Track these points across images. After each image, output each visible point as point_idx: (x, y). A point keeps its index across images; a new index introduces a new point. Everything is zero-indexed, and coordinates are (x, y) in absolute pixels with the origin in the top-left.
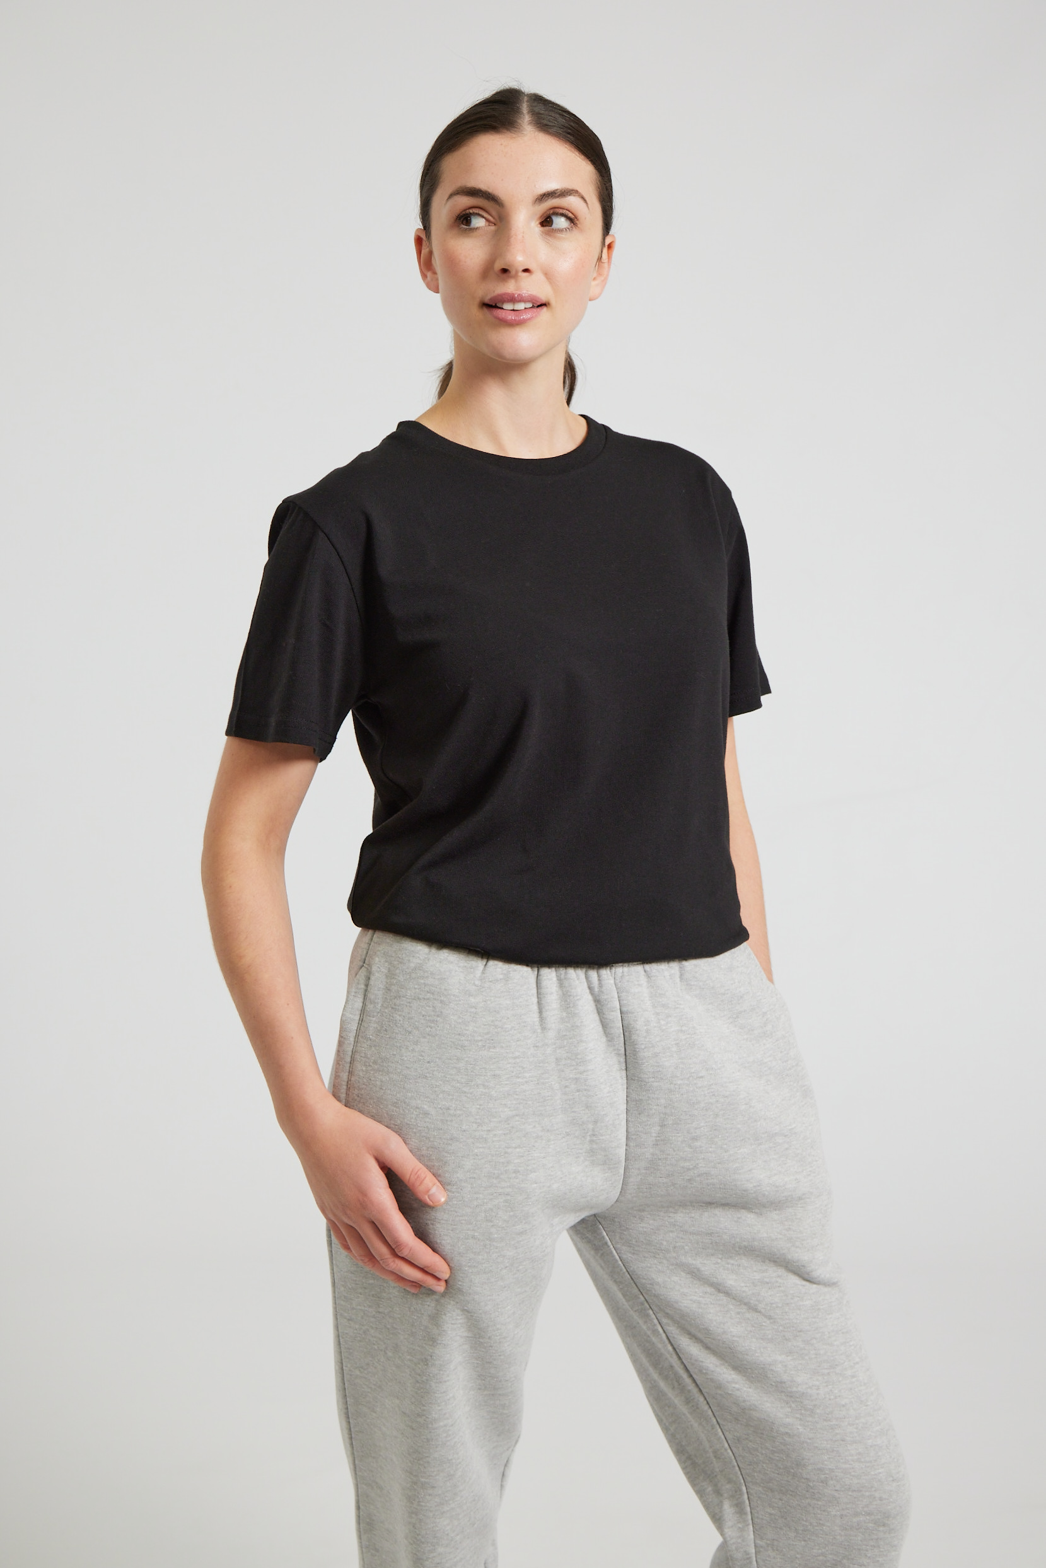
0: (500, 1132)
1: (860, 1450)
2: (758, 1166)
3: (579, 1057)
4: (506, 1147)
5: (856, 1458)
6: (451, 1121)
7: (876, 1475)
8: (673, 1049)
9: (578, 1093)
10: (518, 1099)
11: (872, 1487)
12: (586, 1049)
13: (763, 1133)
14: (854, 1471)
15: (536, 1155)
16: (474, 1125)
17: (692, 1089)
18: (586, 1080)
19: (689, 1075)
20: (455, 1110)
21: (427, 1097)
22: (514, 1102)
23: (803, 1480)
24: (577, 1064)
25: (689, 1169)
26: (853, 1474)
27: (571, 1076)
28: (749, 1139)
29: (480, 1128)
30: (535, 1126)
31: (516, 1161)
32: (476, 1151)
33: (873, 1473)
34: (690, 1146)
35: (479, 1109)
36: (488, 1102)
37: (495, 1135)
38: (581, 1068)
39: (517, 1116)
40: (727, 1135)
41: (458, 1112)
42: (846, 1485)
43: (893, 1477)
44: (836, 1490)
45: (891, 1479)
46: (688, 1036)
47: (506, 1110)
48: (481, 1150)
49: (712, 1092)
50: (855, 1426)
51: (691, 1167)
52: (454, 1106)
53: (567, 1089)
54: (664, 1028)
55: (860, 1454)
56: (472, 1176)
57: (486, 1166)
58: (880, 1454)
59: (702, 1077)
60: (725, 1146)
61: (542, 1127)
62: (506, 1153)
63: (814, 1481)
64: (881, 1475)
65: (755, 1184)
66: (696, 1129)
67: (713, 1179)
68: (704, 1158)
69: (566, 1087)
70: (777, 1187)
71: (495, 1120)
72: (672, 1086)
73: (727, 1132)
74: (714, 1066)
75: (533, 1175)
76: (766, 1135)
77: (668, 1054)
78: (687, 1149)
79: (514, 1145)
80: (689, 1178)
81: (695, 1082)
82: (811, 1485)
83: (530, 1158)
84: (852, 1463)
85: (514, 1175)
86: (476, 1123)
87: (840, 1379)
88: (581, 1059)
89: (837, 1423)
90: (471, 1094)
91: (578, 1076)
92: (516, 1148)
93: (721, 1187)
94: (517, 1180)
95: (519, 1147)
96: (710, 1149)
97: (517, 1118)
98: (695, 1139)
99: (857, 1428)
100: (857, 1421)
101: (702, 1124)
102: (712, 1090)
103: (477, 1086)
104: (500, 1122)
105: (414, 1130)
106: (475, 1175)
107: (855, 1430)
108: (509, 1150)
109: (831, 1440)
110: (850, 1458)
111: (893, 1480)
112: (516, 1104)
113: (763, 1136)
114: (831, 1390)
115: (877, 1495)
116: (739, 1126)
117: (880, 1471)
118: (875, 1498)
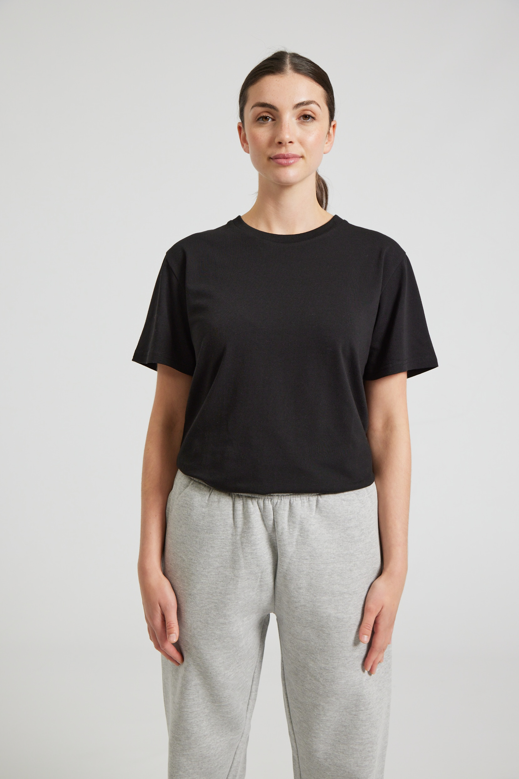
0: (214, 573)
1: (345, 748)
2: (331, 607)
3: (252, 542)
4: (216, 581)
5: (342, 751)
6: (193, 565)
7: (349, 761)
8: (294, 544)
9: (252, 560)
10: (223, 559)
11: (345, 766)
12: (256, 538)
13: (337, 591)
14: (339, 757)
15: (230, 587)
16: (202, 568)
17: (300, 564)
18: (256, 553)
19: (300, 557)
20: (194, 560)
21: (184, 553)
22: (221, 560)
23: (316, 758)
24: (251, 546)
25: (296, 602)
26: (339, 758)
27: (249, 551)
28: (328, 593)
29: (204, 570)
30: (230, 573)
31: (221, 588)
32: (202, 581)
33: (347, 760)
34: (297, 591)
35: (204, 561)
36: (209, 559)
37: (211, 575)
38: (254, 548)
39: (222, 566)
40: (317, 589)
41: (195, 562)
42: (334, 763)
43: (357, 764)
44: (330, 764)
45: (356, 765)
46: (303, 539)
47: (217, 563)
48: (205, 581)
49: (311, 567)
50: (347, 737)
51: (297, 601)
52: (194, 558)
53: (247, 558)
54: (291, 533)
55: (344, 750)
56: (200, 592)
57: (207, 588)
58: (355, 752)
59: (307, 559)
60: (315, 594)
61: (234, 574)
62: (216, 583)
63: (321, 759)
64: (351, 762)
65: (327, 615)
66: (301, 583)
67: (308, 609)
68: (303, 598)
69: (246, 556)
70: (338, 619)
71: (211, 567)
72: (291, 561)
73: (317, 588)
74: (314, 555)
75: (228, 596)
76: (338, 592)
77: (291, 546)
78: (295, 592)
79: (220, 580)
80: (296, 606)
81: (303, 561)
82: (320, 760)
83: (227, 588)
84: (339, 753)
85: (219, 594)
86: (203, 568)
87: (348, 714)
88: (253, 543)
89: (338, 733)
90: (201, 554)
91: (252, 551)
92: (221, 582)
93: (311, 613)
94: (221, 597)
95: (222, 581)
96: (307, 594)
97: (222, 568)
98: (300, 588)
99: (347, 738)
100: (348, 735)
101: (304, 582)
102: (311, 566)
103: (204, 550)
104: (214, 568)
105: (180, 567)
106: (201, 592)
107: (346, 739)
108: (218, 582)
109: (334, 740)
110: (340, 750)
111: (357, 766)
112: (222, 561)
113: (337, 593)
114: (341, 718)
115: (347, 770)
116: (324, 586)
117: (351, 760)
118: (346, 771)
